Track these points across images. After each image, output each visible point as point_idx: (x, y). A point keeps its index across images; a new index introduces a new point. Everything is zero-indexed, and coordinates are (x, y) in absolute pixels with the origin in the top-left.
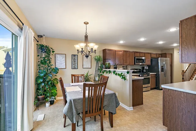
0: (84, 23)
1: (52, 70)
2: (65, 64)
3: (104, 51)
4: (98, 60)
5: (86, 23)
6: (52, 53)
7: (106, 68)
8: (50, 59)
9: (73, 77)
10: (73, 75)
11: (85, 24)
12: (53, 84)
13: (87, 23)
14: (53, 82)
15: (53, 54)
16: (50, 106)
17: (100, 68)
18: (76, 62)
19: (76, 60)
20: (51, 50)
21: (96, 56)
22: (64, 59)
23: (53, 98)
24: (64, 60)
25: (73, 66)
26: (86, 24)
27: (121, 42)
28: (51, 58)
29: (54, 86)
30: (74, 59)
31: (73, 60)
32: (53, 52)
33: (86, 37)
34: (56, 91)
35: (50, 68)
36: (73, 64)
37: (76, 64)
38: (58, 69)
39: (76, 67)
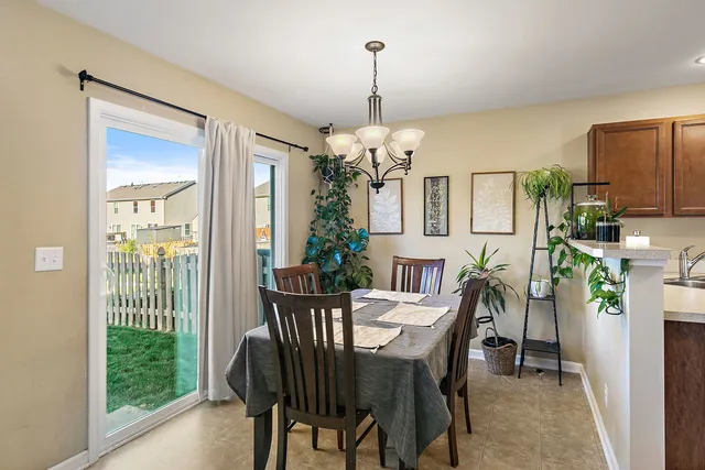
0: (367, 46)
1: (348, 239)
2: (398, 216)
5: (375, 47)
9: (400, 268)
10: (397, 261)
11: (370, 50)
13: (378, 45)
14: (355, 279)
18: (443, 208)
19: (443, 200)
22: (395, 197)
24: (395, 203)
25: (429, 225)
26: (375, 50)
30: (435, 195)
31: (428, 200)
36: (428, 217)
37: (443, 217)
38: (366, 236)
39: (442, 228)
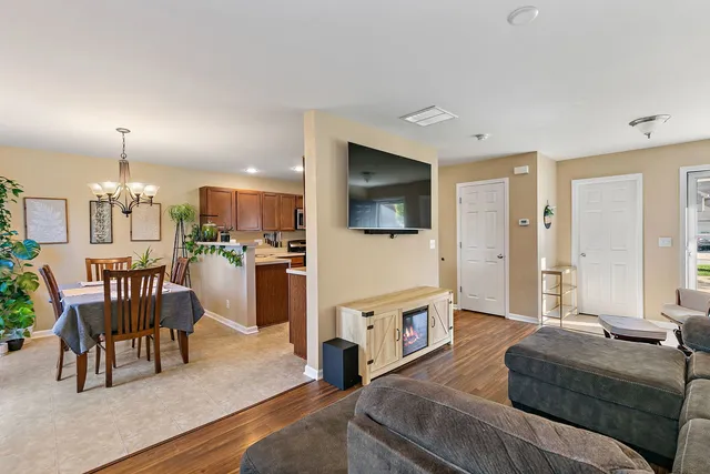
1: (13, 249)
2: (64, 228)
3: (205, 192)
4: (181, 218)
6: (10, 195)
7: (205, 240)
8: (5, 214)
9: (93, 266)
10: (90, 262)
12: (19, 290)
13: (125, 130)
14: (20, 284)
15: (14, 197)
16: (6, 354)
17: (188, 240)
18: (107, 224)
19: (107, 218)
20: (9, 186)
21: (174, 207)
22: (60, 214)
23: (17, 333)
24: (59, 218)
25: (94, 236)
27: (252, 171)
28: (8, 212)
29: (21, 295)
30: (100, 214)
32: (16, 192)
33: (124, 165)
34: (33, 310)
35: (5, 241)
37: (108, 230)
38: (38, 246)
39: (107, 237)
